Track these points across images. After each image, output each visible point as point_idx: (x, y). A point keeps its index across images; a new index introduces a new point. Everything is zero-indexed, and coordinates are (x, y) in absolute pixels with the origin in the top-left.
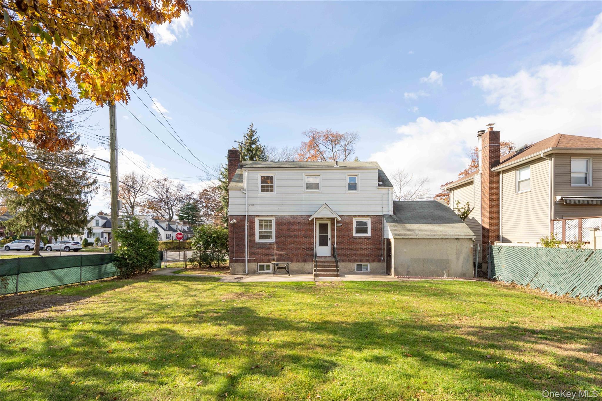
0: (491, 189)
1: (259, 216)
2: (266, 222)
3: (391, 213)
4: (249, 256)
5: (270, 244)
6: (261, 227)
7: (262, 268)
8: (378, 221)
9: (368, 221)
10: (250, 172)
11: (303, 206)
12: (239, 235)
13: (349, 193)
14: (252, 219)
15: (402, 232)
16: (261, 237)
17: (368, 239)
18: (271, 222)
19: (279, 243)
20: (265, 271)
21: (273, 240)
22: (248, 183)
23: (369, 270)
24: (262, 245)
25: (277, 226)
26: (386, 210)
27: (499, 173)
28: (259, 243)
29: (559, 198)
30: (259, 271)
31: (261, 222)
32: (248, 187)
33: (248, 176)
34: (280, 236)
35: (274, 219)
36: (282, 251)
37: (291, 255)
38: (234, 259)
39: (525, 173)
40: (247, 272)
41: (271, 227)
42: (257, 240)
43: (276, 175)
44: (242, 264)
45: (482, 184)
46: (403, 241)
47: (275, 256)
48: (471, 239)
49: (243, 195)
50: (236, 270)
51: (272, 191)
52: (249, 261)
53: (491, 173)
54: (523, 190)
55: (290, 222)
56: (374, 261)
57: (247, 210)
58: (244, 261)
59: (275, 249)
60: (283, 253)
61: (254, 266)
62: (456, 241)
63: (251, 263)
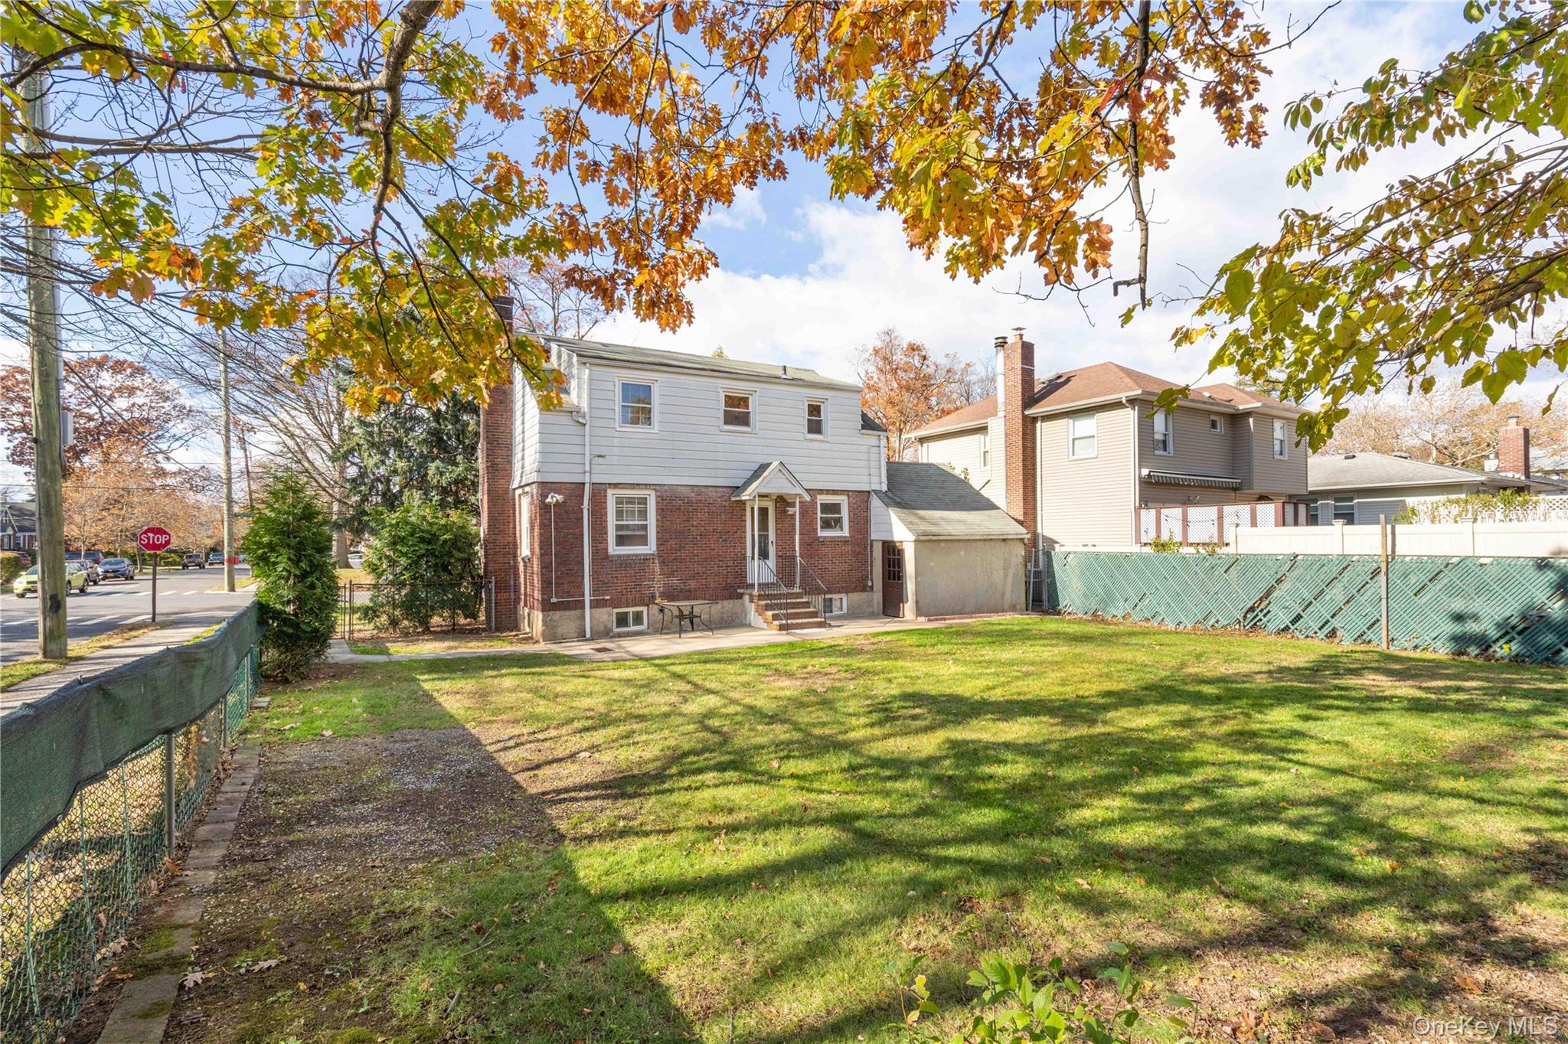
0: (1025, 448)
1: (616, 486)
2: (631, 501)
3: (884, 488)
4: (595, 591)
5: (646, 559)
6: (619, 514)
7: (622, 620)
8: (861, 500)
9: (843, 501)
10: (594, 368)
11: (720, 465)
12: (566, 536)
13: (811, 440)
14: (599, 492)
15: (924, 527)
16: (621, 540)
17: (845, 541)
18: (643, 501)
19: (667, 556)
20: (633, 628)
21: (651, 548)
22: (591, 398)
23: (845, 610)
24: (625, 562)
25: (661, 511)
26: (875, 479)
27: (1034, 420)
28: (619, 556)
29: (1145, 472)
30: (616, 630)
31: (619, 501)
32: (591, 408)
33: (591, 379)
34: (667, 536)
35: (653, 493)
36: (671, 574)
37: (693, 584)
38: (554, 600)
39: (1085, 426)
40: (588, 635)
41: (643, 514)
42: (613, 549)
43: (657, 385)
44: (573, 613)
45: (1006, 435)
46: (929, 545)
47: (658, 586)
48: (1022, 540)
49: (577, 429)
50: (560, 631)
51: (648, 421)
52: (595, 604)
53: (1025, 417)
54: (1080, 453)
55: (689, 502)
56: (855, 590)
57: (587, 468)
58: (580, 605)
59: (657, 569)
60: (675, 580)
61: (607, 616)
62: (1003, 544)
63: (599, 610)
